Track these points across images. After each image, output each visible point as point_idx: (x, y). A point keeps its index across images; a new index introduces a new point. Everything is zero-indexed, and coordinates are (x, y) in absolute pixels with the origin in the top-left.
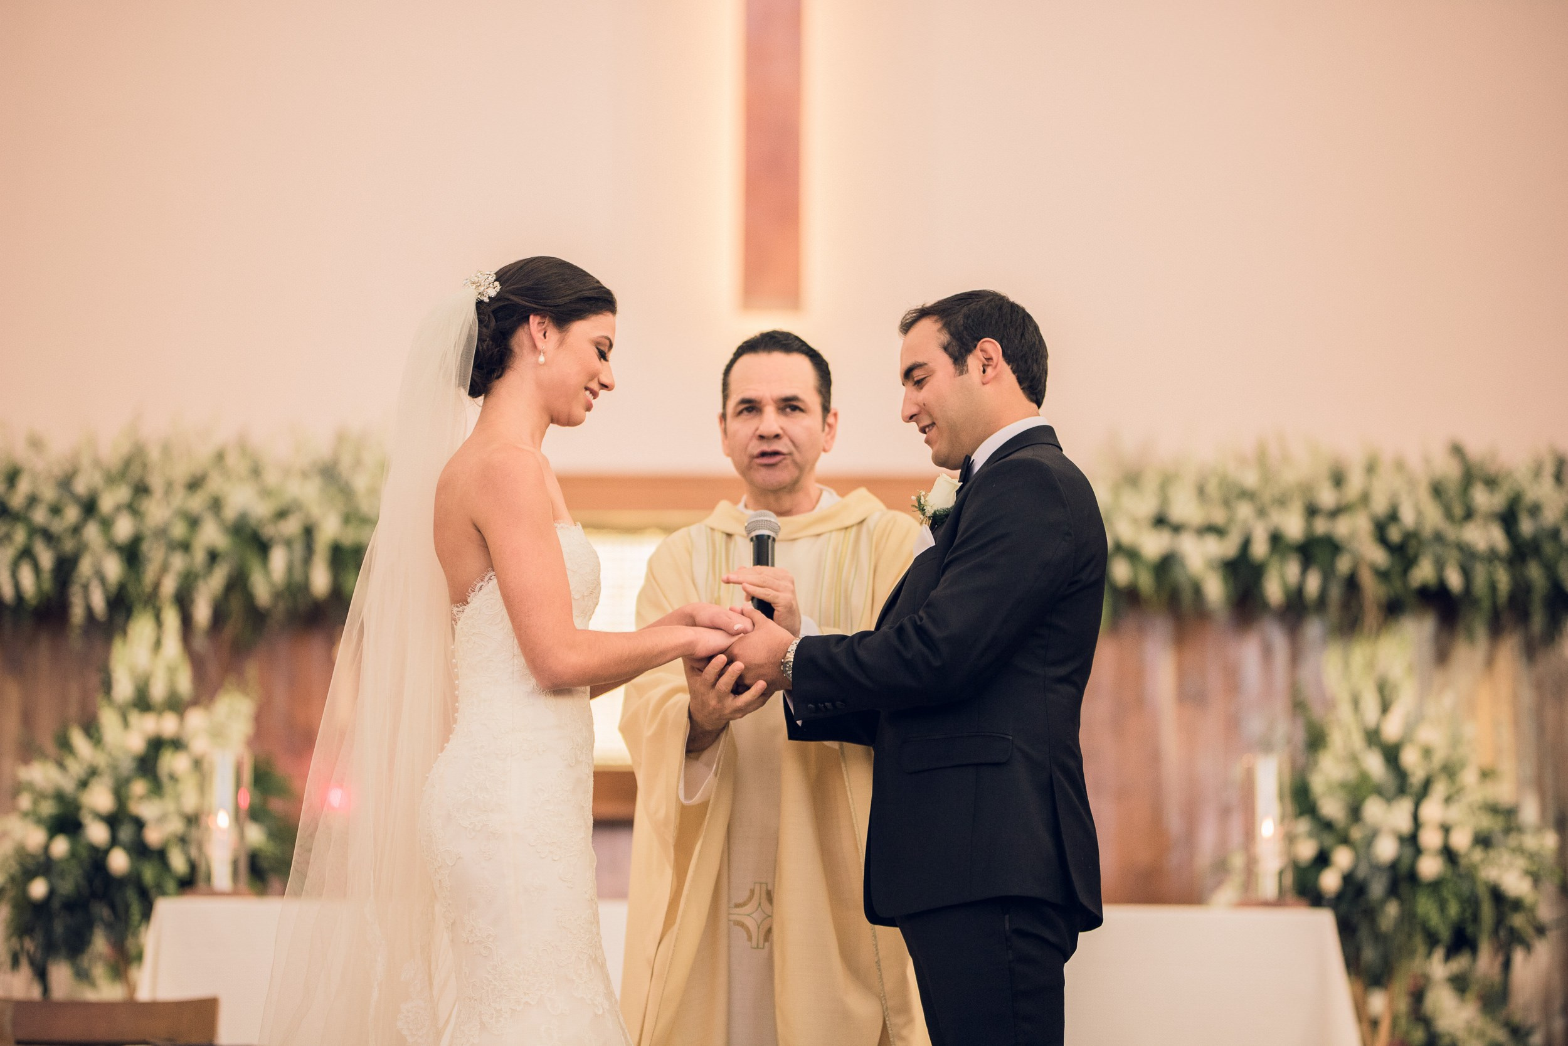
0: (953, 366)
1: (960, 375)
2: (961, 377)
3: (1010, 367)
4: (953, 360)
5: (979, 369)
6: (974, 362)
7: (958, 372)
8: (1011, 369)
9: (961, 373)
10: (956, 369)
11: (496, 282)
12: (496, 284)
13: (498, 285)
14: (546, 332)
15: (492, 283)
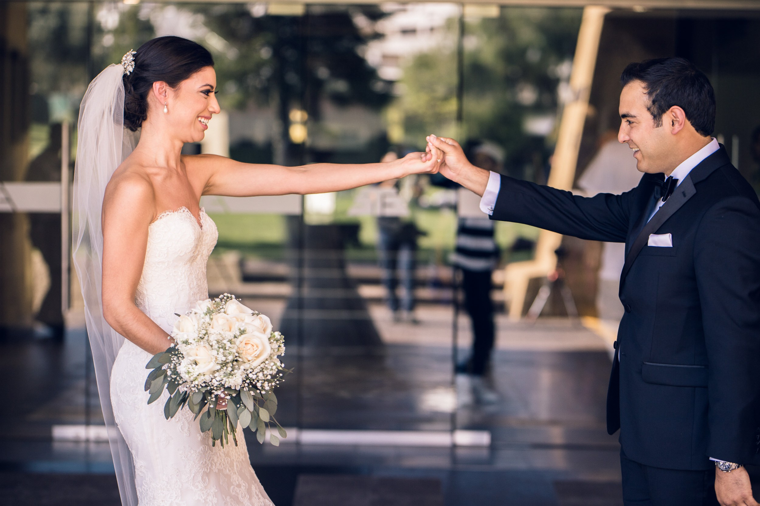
0: (653, 120)
1: (656, 128)
2: (657, 128)
3: (690, 122)
4: (653, 116)
5: (670, 124)
6: (667, 118)
7: (656, 125)
8: (691, 123)
9: (658, 126)
10: (655, 123)
11: (133, 62)
12: (133, 63)
13: (134, 64)
14: (166, 92)
15: (131, 62)
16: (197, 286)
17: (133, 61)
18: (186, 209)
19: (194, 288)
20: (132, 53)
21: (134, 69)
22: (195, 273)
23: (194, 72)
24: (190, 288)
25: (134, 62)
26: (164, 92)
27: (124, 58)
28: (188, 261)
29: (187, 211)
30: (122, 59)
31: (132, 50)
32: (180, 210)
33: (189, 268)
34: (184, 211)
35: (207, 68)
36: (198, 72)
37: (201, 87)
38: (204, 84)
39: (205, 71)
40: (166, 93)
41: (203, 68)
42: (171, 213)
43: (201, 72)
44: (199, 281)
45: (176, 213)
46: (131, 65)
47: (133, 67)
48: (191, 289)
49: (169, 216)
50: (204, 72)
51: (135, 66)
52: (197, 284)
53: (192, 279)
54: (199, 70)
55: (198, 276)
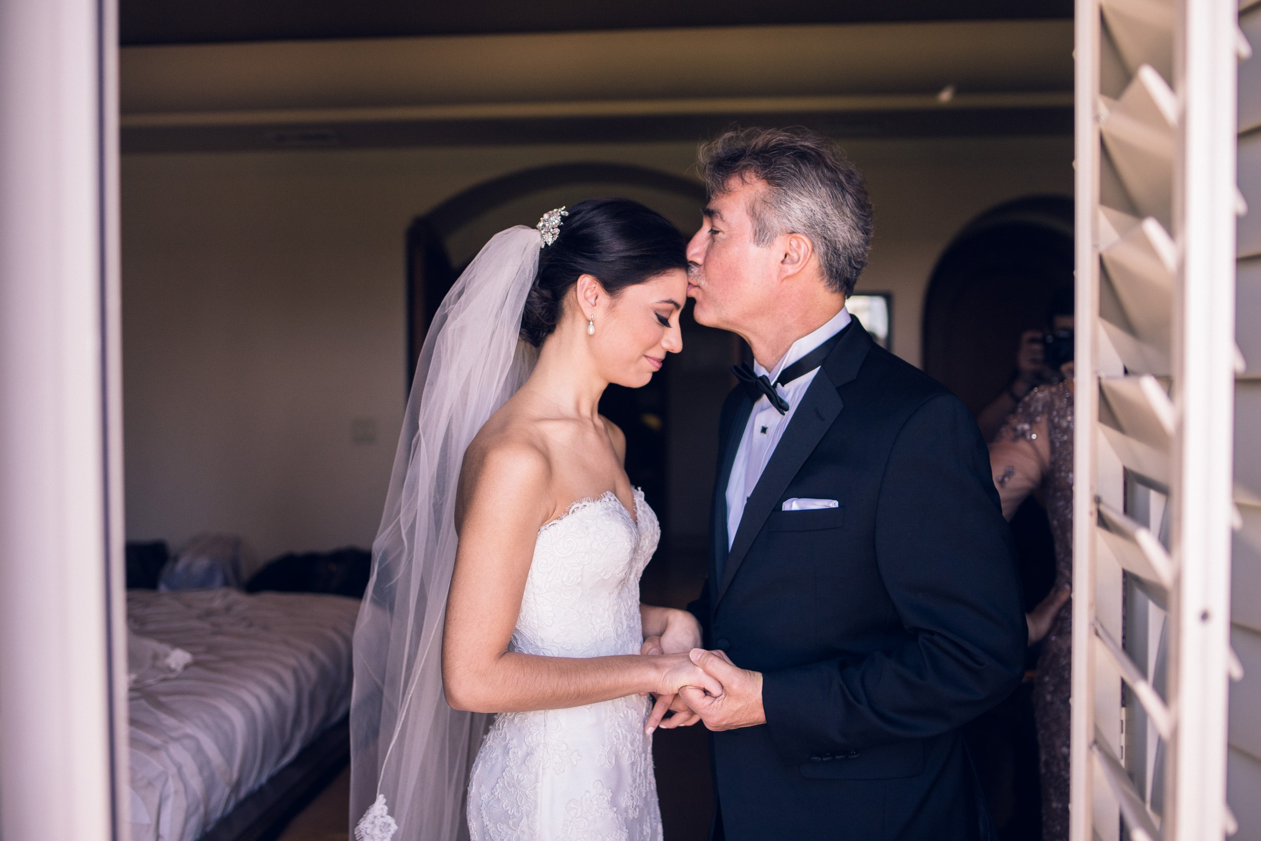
11: (557, 229)
12: (557, 231)
13: (558, 233)
14: (596, 298)
15: (553, 229)
16: (628, 629)
17: (559, 227)
18: (612, 496)
19: (623, 635)
20: (562, 213)
21: (555, 242)
22: (625, 607)
23: (654, 274)
24: (617, 634)
25: (559, 230)
26: (595, 297)
27: (546, 216)
28: (615, 589)
29: (615, 500)
30: (543, 217)
31: (564, 207)
32: (604, 497)
33: (616, 599)
34: (610, 500)
35: (677, 272)
36: (661, 276)
37: (660, 303)
38: (667, 298)
39: (672, 276)
40: (598, 300)
41: (670, 271)
42: (590, 503)
43: (665, 277)
44: (632, 620)
45: (598, 503)
46: (553, 233)
47: (555, 239)
48: (618, 636)
49: (586, 508)
50: (670, 277)
51: (558, 238)
52: (628, 626)
53: (621, 618)
54: (663, 272)
55: (630, 612)
